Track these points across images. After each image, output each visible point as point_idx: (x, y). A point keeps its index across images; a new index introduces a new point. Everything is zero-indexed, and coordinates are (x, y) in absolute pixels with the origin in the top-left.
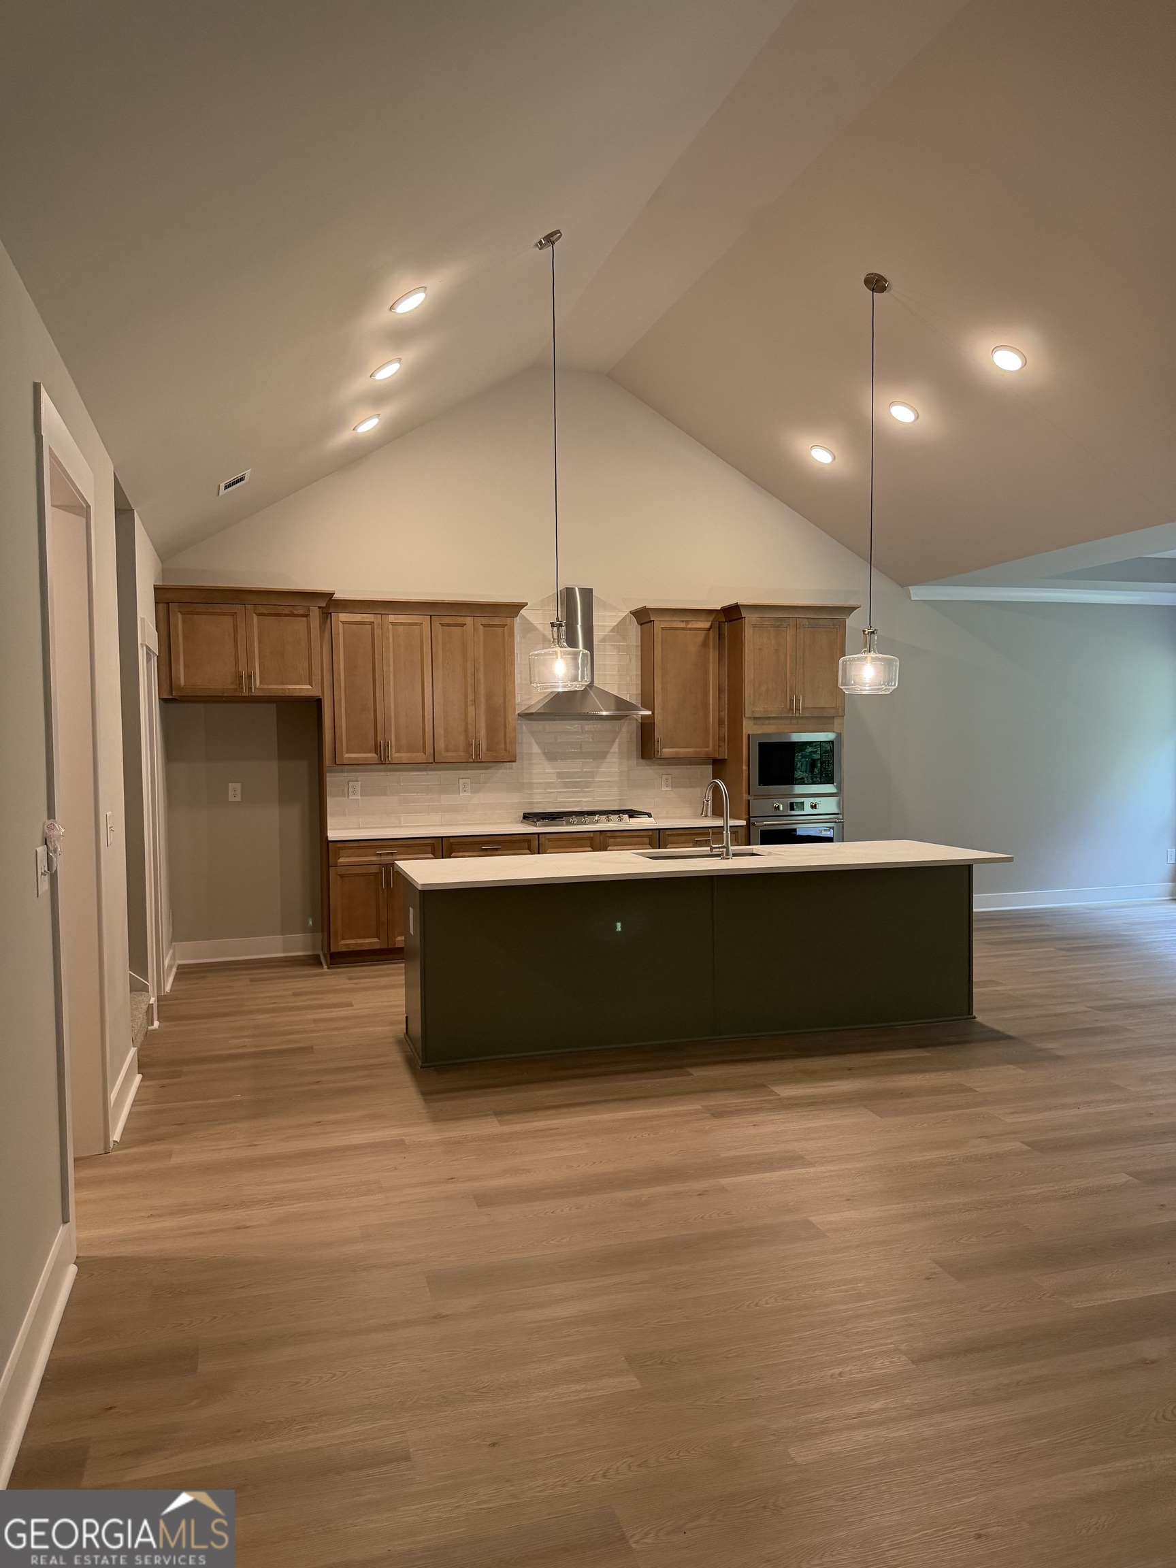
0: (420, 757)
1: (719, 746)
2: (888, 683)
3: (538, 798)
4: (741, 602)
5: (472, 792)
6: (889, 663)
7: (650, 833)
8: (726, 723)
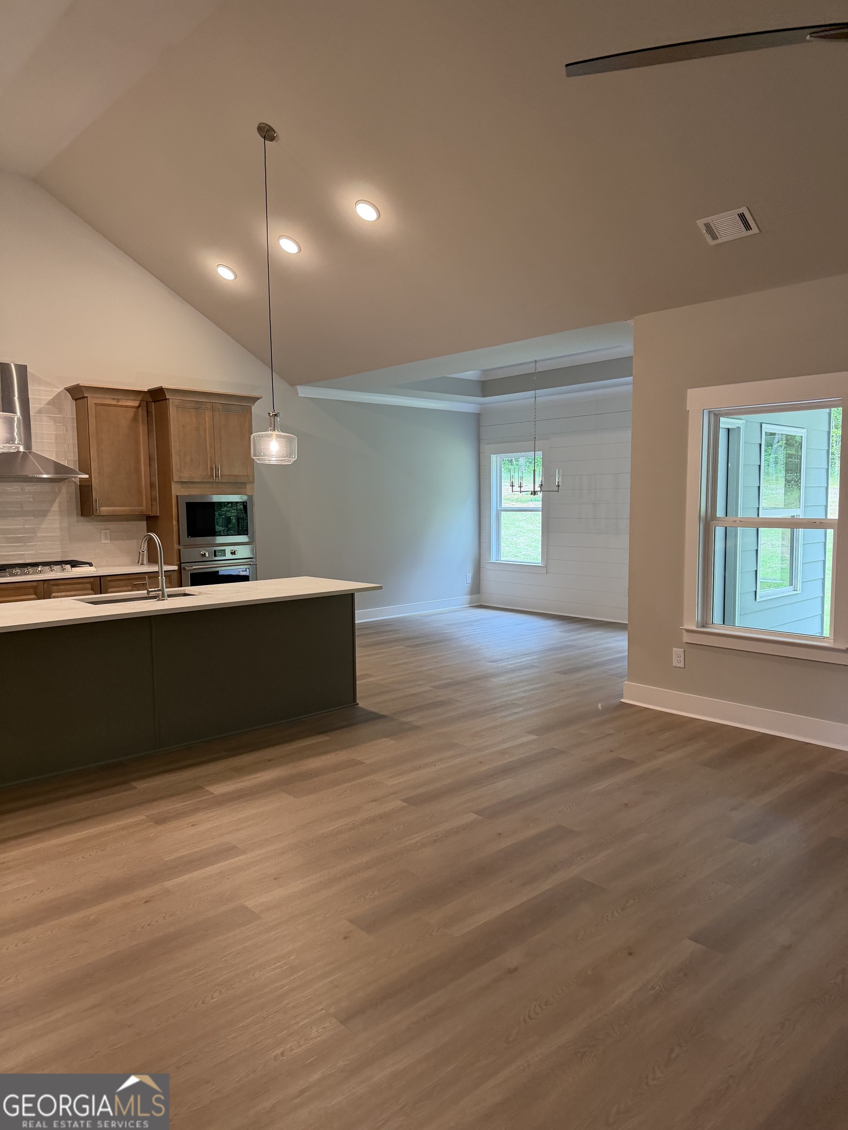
1: (152, 505)
2: (290, 455)
4: (165, 386)
6: (289, 441)
7: (92, 580)
8: (157, 486)
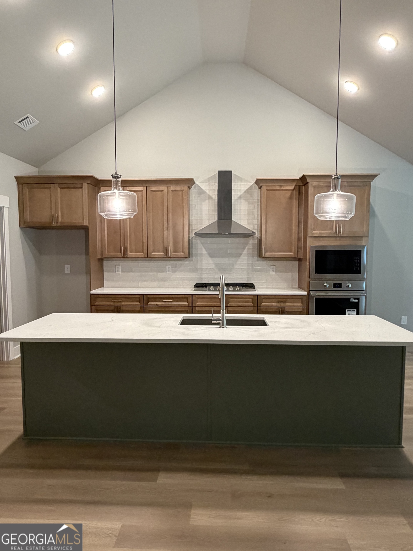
0: (141, 254)
1: (298, 252)
3: (204, 276)
4: (306, 173)
5: (173, 272)
7: (252, 297)
8: (302, 239)
